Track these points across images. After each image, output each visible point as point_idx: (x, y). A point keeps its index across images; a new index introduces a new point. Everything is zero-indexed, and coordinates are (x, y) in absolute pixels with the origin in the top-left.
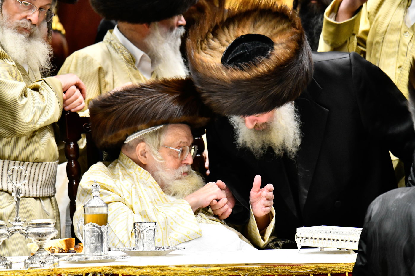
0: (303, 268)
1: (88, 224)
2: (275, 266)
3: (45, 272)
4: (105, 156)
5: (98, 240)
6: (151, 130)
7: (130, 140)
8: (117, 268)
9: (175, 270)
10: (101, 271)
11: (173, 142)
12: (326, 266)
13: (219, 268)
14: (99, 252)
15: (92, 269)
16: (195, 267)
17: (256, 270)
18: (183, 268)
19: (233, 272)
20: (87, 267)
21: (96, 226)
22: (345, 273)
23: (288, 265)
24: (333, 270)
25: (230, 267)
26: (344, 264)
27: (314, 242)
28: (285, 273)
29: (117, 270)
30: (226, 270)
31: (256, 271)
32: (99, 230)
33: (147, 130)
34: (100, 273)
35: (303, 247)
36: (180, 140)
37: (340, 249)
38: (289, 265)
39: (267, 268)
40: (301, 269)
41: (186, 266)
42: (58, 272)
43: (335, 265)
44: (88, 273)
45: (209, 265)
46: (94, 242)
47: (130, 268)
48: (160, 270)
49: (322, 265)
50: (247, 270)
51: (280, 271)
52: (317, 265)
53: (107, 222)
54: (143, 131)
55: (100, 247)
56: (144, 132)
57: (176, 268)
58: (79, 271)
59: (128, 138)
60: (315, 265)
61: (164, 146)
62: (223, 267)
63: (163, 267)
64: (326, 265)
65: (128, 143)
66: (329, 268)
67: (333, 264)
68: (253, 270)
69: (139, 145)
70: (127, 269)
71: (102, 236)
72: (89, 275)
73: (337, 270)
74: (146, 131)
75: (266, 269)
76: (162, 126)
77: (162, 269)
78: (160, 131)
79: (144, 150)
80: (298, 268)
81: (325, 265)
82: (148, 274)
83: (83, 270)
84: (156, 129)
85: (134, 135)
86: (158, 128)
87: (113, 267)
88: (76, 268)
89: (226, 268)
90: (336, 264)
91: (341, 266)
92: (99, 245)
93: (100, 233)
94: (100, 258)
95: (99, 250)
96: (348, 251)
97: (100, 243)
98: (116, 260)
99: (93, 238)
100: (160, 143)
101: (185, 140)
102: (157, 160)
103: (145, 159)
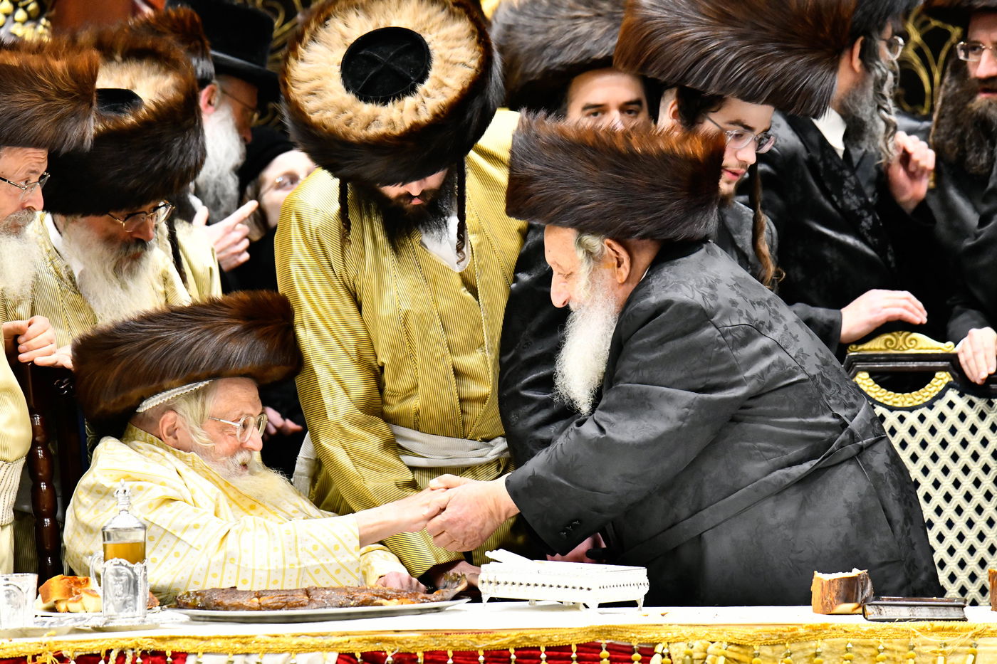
0: (497, 638)
1: (110, 561)
2: (448, 634)
3: (32, 647)
4: (90, 438)
5: (129, 590)
6: (186, 389)
7: (147, 406)
8: (163, 639)
9: (267, 643)
10: (134, 645)
11: (228, 412)
12: (538, 633)
13: (346, 638)
14: (130, 611)
15: (117, 642)
16: (303, 636)
17: (413, 641)
18: (282, 639)
19: (372, 645)
20: (108, 639)
21: (125, 564)
22: (570, 646)
23: (469, 632)
24: (550, 640)
25: (367, 637)
26: (570, 629)
27: (510, 590)
28: (465, 646)
29: (164, 644)
30: (359, 641)
31: (414, 643)
32: (129, 572)
33: (180, 389)
34: (133, 649)
35: (492, 600)
37: (562, 603)
38: (472, 632)
40: (493, 638)
41: (286, 636)
42: (56, 648)
43: (554, 630)
44: (110, 648)
45: (329, 633)
46: (121, 593)
47: (188, 640)
48: (241, 642)
49: (531, 631)
50: (398, 642)
51: (456, 644)
52: (522, 631)
53: (144, 558)
54: (172, 391)
55: (131, 603)
56: (175, 392)
57: (269, 639)
58: (95, 645)
59: (144, 403)
60: (518, 632)
61: (212, 417)
62: (355, 637)
63: (247, 637)
64: (538, 631)
65: (145, 412)
66: (543, 636)
67: (549, 629)
68: (408, 642)
69: (164, 416)
70: (182, 642)
71: (136, 582)
72: (113, 652)
73: (557, 640)
74: (178, 391)
75: (432, 639)
76: (207, 382)
77: (244, 641)
78: (204, 391)
79: (174, 425)
80: (489, 637)
81: (535, 631)
82: (219, 650)
83: (102, 644)
84: (197, 387)
85: (156, 397)
86: (201, 385)
87: (156, 639)
88: (88, 641)
89: (360, 638)
90: (556, 629)
91: (565, 633)
92: (131, 597)
93: (133, 577)
94: (132, 622)
95: (131, 608)
96: (574, 606)
97: (133, 595)
98: (161, 626)
99: (119, 586)
100: (204, 412)
101: (250, 410)
102: (198, 443)
103: (175, 441)
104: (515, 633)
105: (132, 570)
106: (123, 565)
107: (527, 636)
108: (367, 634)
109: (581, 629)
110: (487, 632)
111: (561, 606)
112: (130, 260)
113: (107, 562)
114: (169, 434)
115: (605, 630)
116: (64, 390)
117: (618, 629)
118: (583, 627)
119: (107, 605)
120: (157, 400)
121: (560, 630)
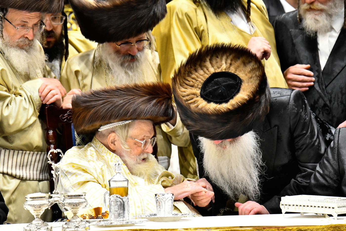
2: (264, 228)
5: (121, 208)
6: (121, 123)
7: (103, 129)
11: (139, 135)
14: (122, 218)
16: (199, 229)
18: (189, 230)
21: (119, 197)
23: (274, 227)
25: (228, 230)
26: (320, 226)
27: (295, 208)
32: (121, 200)
33: (118, 123)
35: (287, 213)
36: (144, 135)
37: (317, 214)
39: (257, 229)
40: (285, 230)
41: (192, 229)
43: (313, 227)
45: (211, 228)
46: (117, 210)
49: (303, 227)
52: (298, 227)
54: (114, 123)
55: (122, 214)
57: (184, 230)
59: (102, 127)
60: (297, 227)
61: (131, 137)
62: (222, 230)
63: (174, 230)
64: (306, 227)
65: (102, 131)
66: (308, 229)
67: (311, 226)
69: (110, 135)
71: (124, 205)
74: (117, 124)
76: (130, 121)
78: (128, 125)
79: (114, 139)
81: (305, 227)
84: (126, 123)
85: (107, 125)
86: (127, 122)
89: (225, 230)
90: (314, 226)
91: (318, 228)
92: (122, 212)
93: (122, 203)
94: (122, 223)
95: (122, 216)
96: (323, 216)
97: (123, 211)
98: (135, 225)
99: (116, 207)
100: (127, 134)
101: (148, 135)
102: (124, 149)
103: (114, 146)
104: (295, 228)
105: (122, 199)
106: (118, 197)
107: (301, 229)
108: (227, 228)
109: (326, 226)
110: (283, 227)
111: (317, 216)
112: (129, 62)
113: (112, 196)
114: (112, 143)
115: (337, 226)
116: (65, 119)
117: (343, 226)
118: (327, 225)
119: (111, 215)
120: (107, 127)
121: (316, 227)
